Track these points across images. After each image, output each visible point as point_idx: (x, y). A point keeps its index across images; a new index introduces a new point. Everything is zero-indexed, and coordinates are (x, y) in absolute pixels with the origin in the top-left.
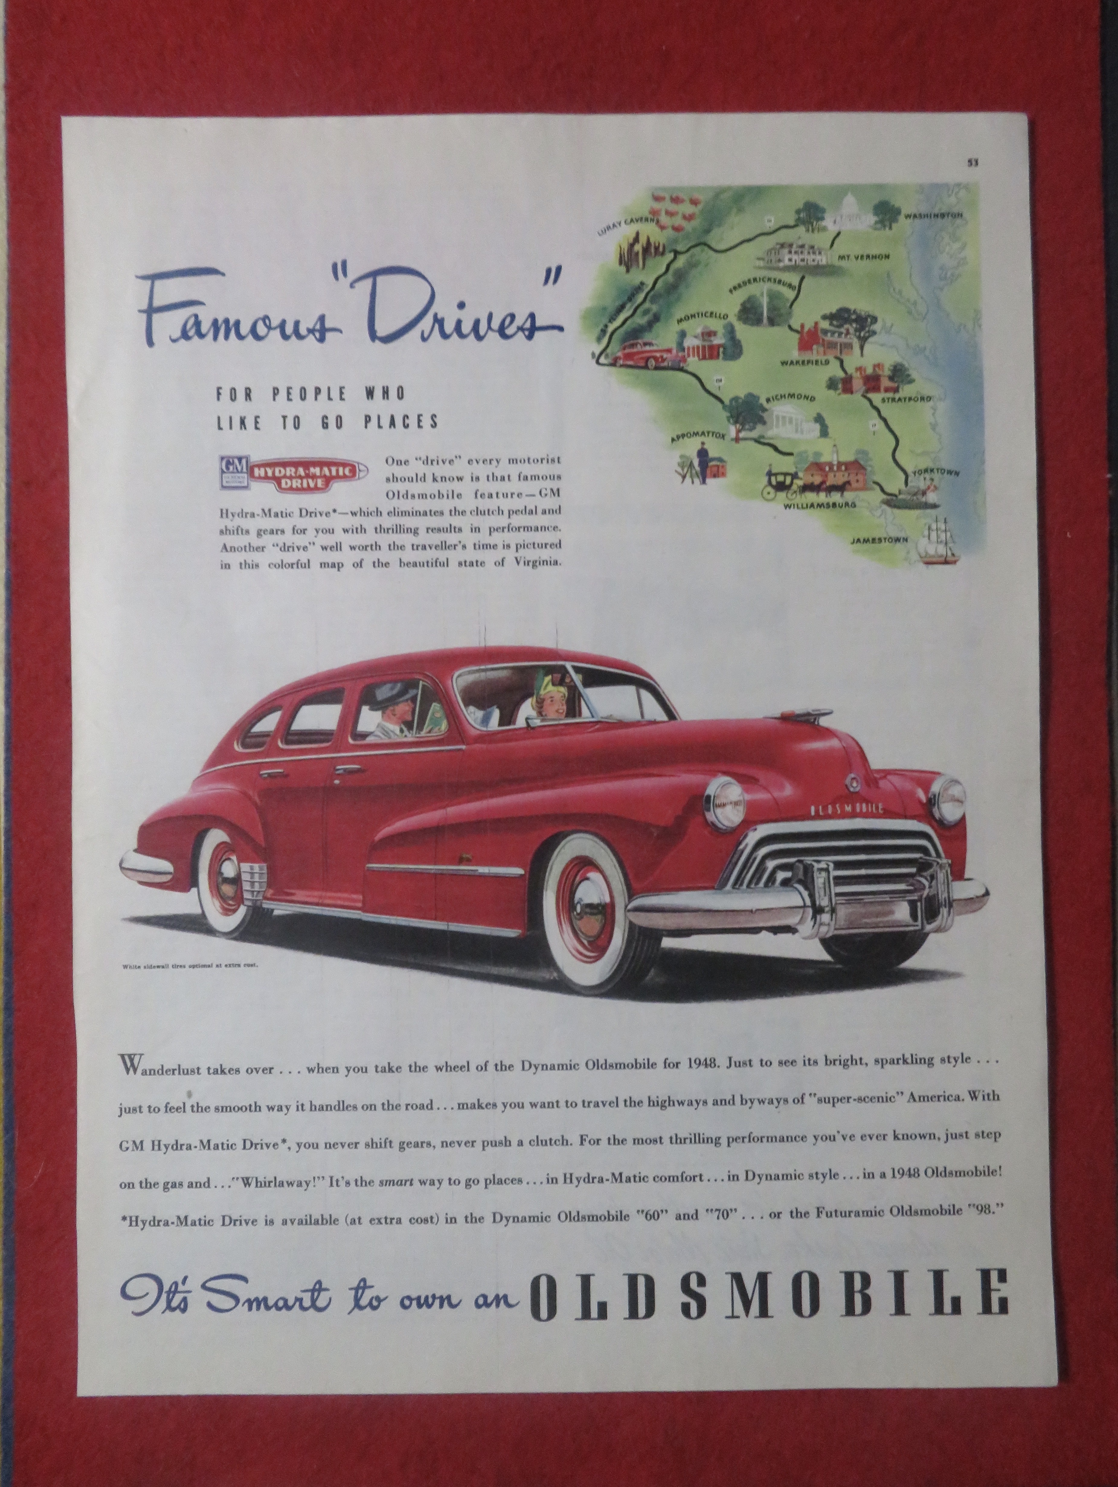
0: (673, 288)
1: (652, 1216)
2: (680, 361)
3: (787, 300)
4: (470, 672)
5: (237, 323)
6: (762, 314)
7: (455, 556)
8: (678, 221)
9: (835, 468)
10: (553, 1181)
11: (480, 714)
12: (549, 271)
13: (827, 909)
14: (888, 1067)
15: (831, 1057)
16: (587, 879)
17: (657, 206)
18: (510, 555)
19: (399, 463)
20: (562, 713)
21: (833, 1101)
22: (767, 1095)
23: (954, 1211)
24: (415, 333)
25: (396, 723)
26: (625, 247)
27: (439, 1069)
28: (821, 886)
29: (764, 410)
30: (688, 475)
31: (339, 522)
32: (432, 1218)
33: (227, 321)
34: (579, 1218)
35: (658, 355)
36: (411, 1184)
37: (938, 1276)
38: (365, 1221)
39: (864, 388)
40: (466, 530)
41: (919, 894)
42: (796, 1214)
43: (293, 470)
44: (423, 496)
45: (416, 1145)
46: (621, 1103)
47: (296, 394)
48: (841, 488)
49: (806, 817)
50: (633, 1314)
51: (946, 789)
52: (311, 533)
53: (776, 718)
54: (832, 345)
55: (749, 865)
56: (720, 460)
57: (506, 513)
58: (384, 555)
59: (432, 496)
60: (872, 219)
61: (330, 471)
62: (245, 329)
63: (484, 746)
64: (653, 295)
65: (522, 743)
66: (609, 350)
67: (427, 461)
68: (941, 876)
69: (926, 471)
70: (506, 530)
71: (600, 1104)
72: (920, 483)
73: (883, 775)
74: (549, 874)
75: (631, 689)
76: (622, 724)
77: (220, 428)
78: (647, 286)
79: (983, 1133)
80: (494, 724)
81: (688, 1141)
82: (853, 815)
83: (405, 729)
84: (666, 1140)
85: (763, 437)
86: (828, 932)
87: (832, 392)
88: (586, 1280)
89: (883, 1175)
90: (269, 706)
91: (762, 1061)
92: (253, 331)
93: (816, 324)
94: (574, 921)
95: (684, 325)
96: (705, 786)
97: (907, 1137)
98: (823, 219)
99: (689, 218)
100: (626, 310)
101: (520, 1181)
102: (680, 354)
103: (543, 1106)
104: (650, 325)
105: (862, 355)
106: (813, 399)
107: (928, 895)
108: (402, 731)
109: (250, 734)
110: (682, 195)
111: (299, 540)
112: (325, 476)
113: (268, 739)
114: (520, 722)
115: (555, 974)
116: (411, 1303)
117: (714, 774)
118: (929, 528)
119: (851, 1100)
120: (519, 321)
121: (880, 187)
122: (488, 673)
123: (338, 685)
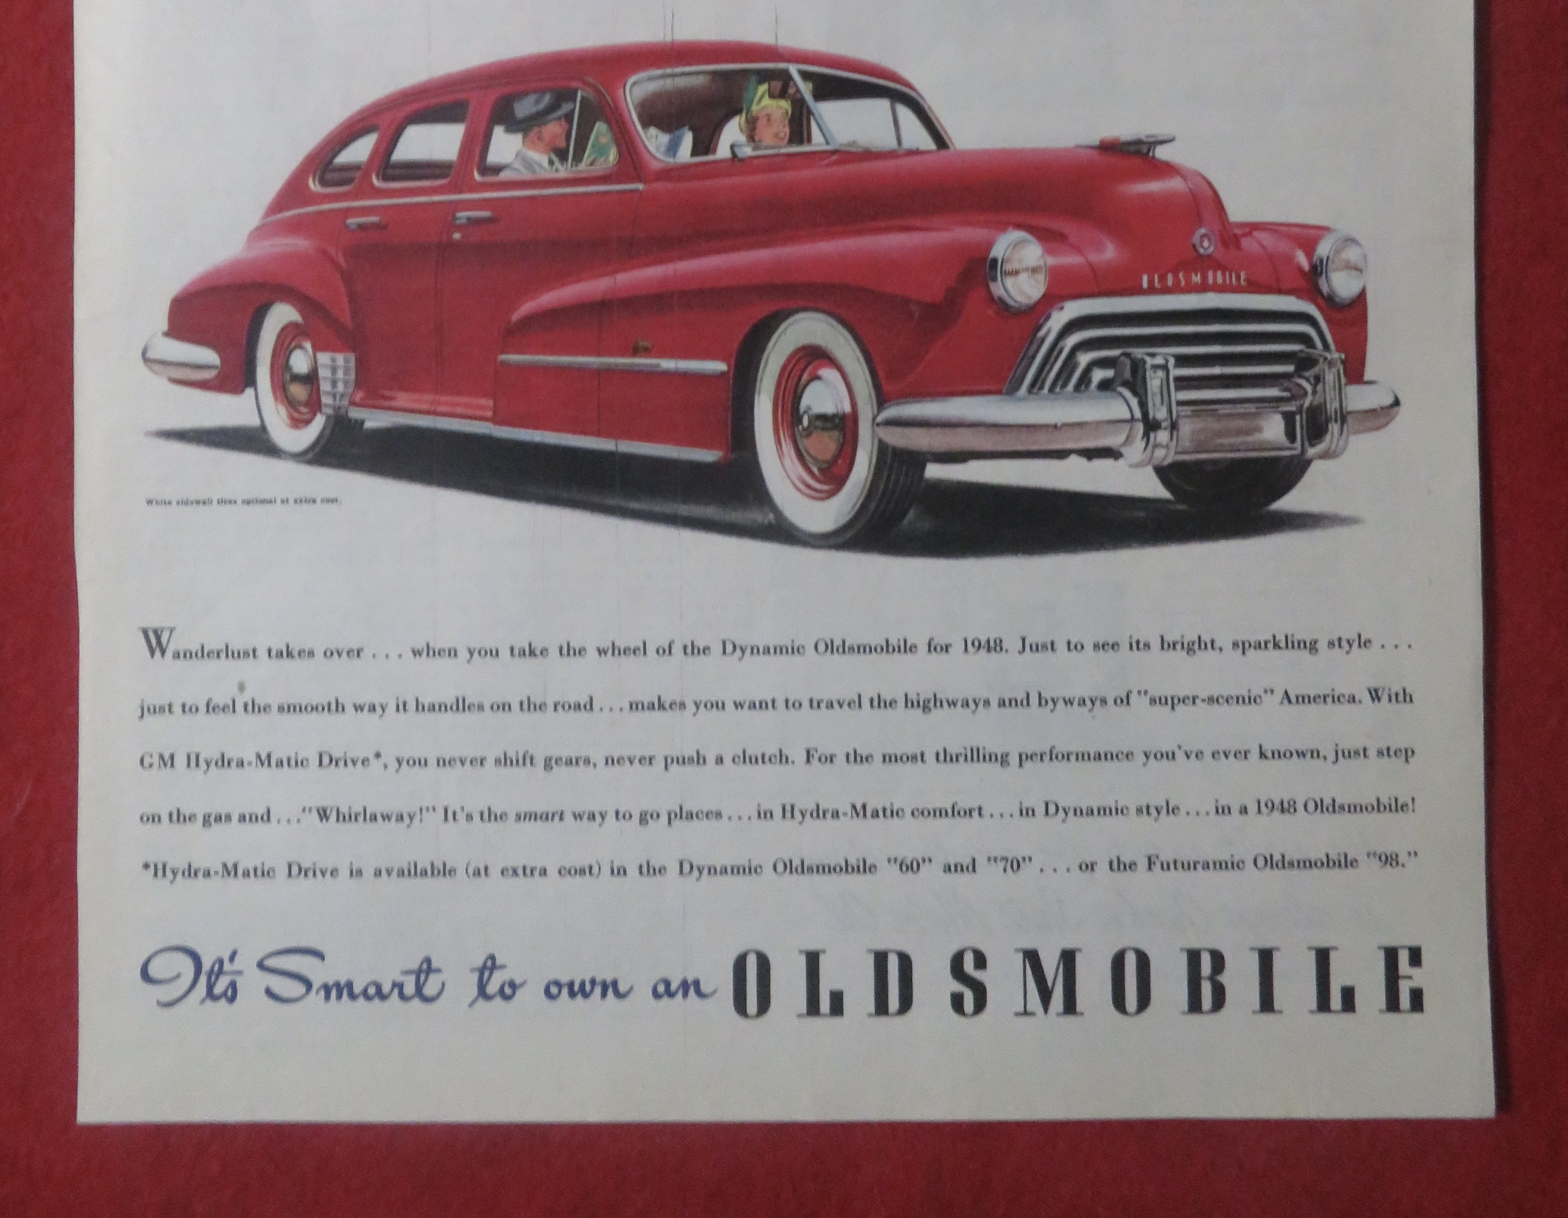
1: (910, 867)
4: (650, 79)
10: (765, 815)
11: (664, 138)
13: (1164, 424)
14: (1251, 653)
15: (1169, 638)
16: (818, 378)
21: (1172, 702)
22: (1077, 692)
23: (1347, 862)
27: (601, 652)
28: (1157, 390)
32: (591, 868)
34: (804, 869)
36: (561, 819)
37: (1323, 957)
38: (495, 871)
41: (1298, 403)
42: (1118, 865)
45: (569, 762)
46: (866, 703)
49: (1136, 290)
50: (881, 1008)
51: (1338, 252)
53: (1092, 147)
55: (1052, 359)
63: (670, 185)
65: (725, 182)
68: (1330, 377)
71: (836, 705)
73: (1247, 230)
74: (764, 370)
75: (883, 104)
76: (868, 155)
79: (1388, 749)
80: (685, 153)
81: (961, 759)
82: (1203, 288)
83: (555, 159)
84: (930, 757)
86: (1166, 456)
88: (813, 960)
89: (1244, 810)
90: (359, 126)
91: (1069, 643)
94: (798, 437)
96: (989, 246)
97: (1278, 755)
101: (719, 815)
103: (752, 706)
107: (1311, 404)
108: (551, 162)
109: (331, 167)
113: (358, 175)
114: (723, 151)
115: (771, 516)
116: (560, 991)
117: (1003, 227)
119: (1198, 701)
122: (677, 80)
123: (460, 96)
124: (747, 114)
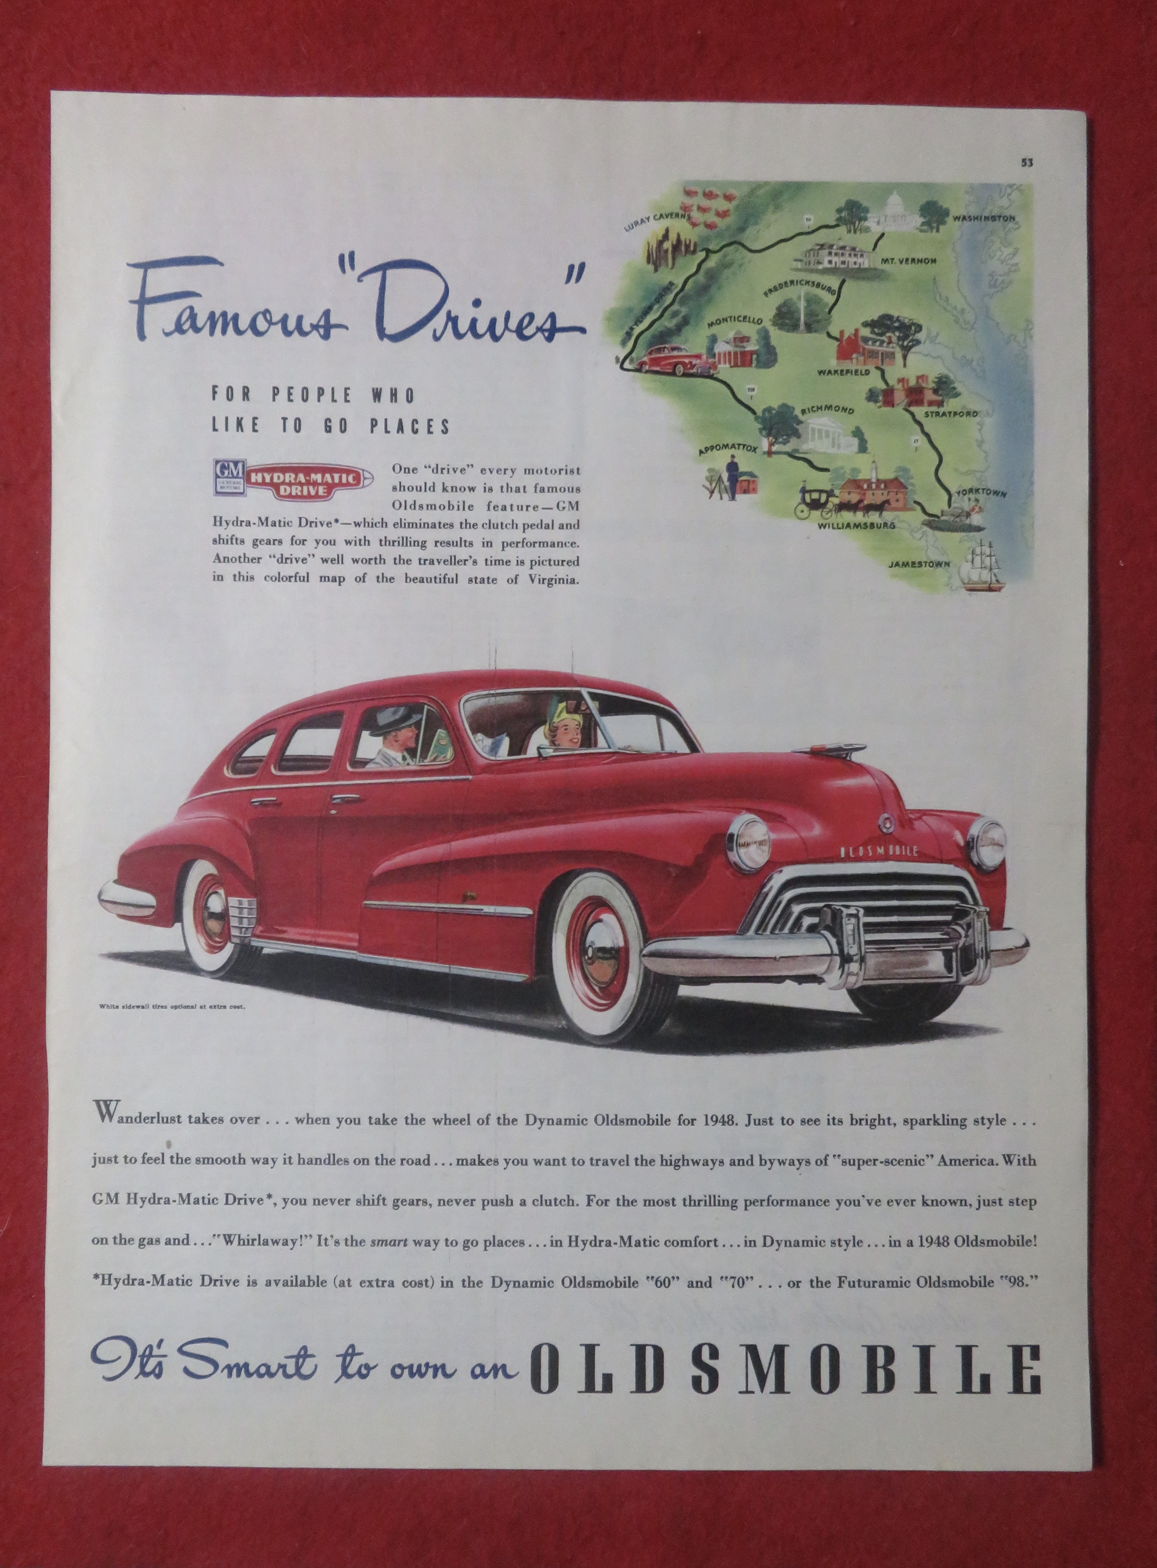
0: (703, 289)
1: (662, 1283)
2: (709, 368)
3: (826, 304)
4: (479, 697)
5: (235, 317)
6: (798, 319)
7: (465, 572)
8: (710, 218)
9: (873, 486)
10: (557, 1243)
11: (488, 741)
12: (571, 268)
13: (855, 958)
14: (917, 1127)
15: (856, 1116)
16: (600, 921)
17: (687, 200)
18: (523, 572)
19: (407, 471)
21: (858, 1163)
22: (789, 1158)
23: (985, 1282)
24: (426, 331)
26: (653, 244)
27: (436, 1121)
28: (850, 933)
29: (799, 422)
31: (340, 533)
32: (426, 1281)
33: (224, 315)
34: (584, 1283)
35: (686, 360)
36: (404, 1246)
37: (966, 1352)
38: (355, 1283)
39: (905, 401)
40: (477, 544)
41: (953, 943)
42: (816, 1283)
44: (431, 507)
45: (411, 1203)
46: (631, 1163)
47: (297, 394)
48: (879, 508)
49: (837, 859)
50: (640, 1386)
51: (985, 832)
52: (310, 544)
53: (805, 753)
54: (872, 355)
55: (773, 909)
56: (750, 474)
57: (520, 527)
58: (389, 569)
59: (442, 507)
60: (917, 220)
62: (243, 324)
63: (491, 777)
64: (681, 296)
65: (533, 774)
66: (633, 355)
67: (437, 470)
68: (978, 925)
69: (970, 491)
70: (520, 545)
71: (609, 1163)
72: (963, 503)
73: (917, 815)
74: (559, 915)
75: (650, 719)
76: (639, 756)
77: (215, 430)
78: (675, 286)
79: (1016, 1199)
80: (503, 753)
81: (702, 1203)
82: (886, 858)
84: (679, 1204)
85: (796, 451)
86: (856, 982)
87: (871, 405)
88: (590, 1350)
89: (910, 1244)
90: (262, 729)
91: (782, 1119)
92: (253, 326)
93: (856, 331)
94: (584, 964)
95: (714, 330)
96: (727, 824)
97: (937, 1205)
98: (865, 219)
99: (722, 214)
100: (652, 312)
101: (522, 1243)
102: (710, 360)
103: (548, 1162)
104: (678, 328)
105: (904, 365)
106: (850, 411)
107: (963, 944)
108: (404, 758)
109: (240, 759)
110: (715, 190)
111: (298, 551)
113: (261, 764)
114: (532, 752)
115: (563, 1022)
116: (402, 1372)
117: (737, 811)
118: (972, 553)
119: (878, 1165)
120: (537, 321)
121: (927, 186)
122: (498, 698)
123: (338, 708)
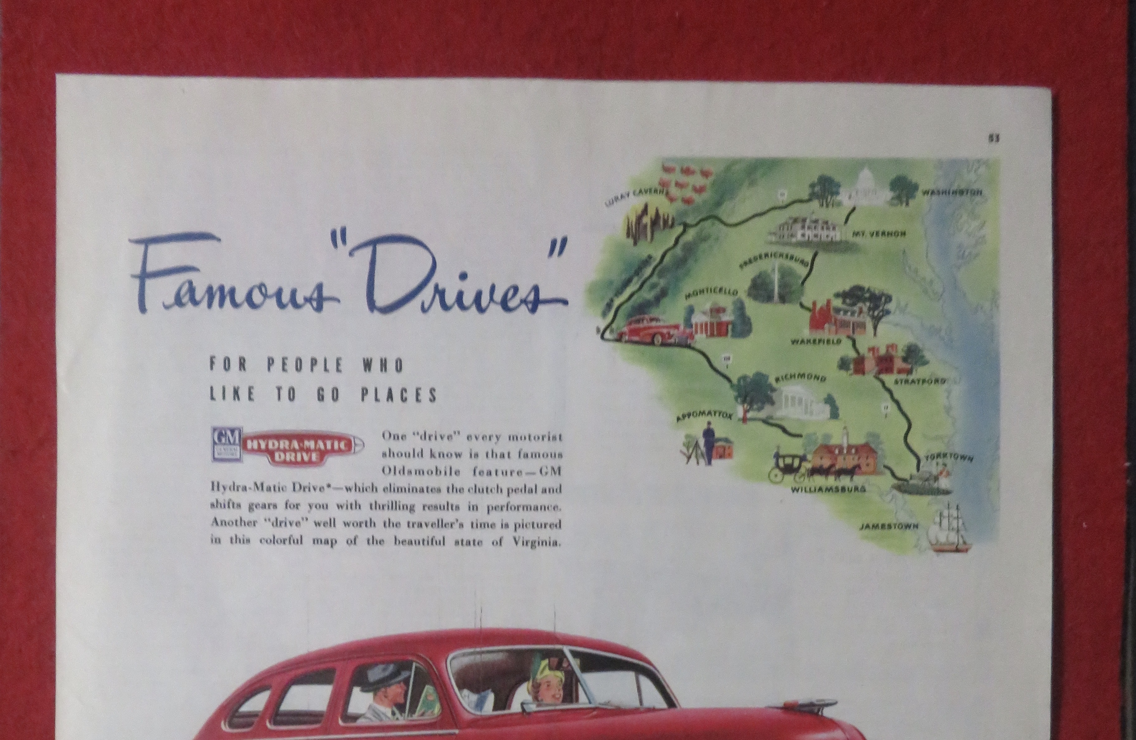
0: (681, 263)
2: (687, 338)
3: (800, 277)
4: (464, 655)
5: (232, 291)
6: (773, 291)
7: (451, 535)
8: (689, 193)
9: (845, 451)
11: (474, 697)
12: (554, 243)
17: (666, 177)
18: (508, 534)
19: (396, 437)
20: (558, 699)
24: (415, 304)
25: (389, 706)
26: (633, 219)
29: (773, 390)
30: (693, 458)
31: (333, 498)
33: (222, 288)
35: (665, 331)
39: (876, 369)
40: (464, 507)
43: (287, 443)
44: (420, 472)
47: (291, 364)
48: (851, 472)
52: (304, 508)
53: (777, 708)
54: (844, 324)
56: (727, 440)
57: (505, 491)
58: (379, 532)
59: (430, 473)
60: (888, 194)
61: (325, 445)
62: (240, 296)
63: (478, 731)
64: (660, 269)
65: (518, 729)
66: (614, 326)
67: (425, 436)
69: (939, 455)
70: (505, 509)
72: (932, 467)
75: (630, 676)
76: (619, 711)
77: (212, 398)
78: (655, 260)
80: (488, 708)
83: (397, 712)
85: (771, 417)
87: (843, 373)
90: (258, 685)
92: (249, 298)
93: (829, 302)
95: (692, 301)
98: (837, 193)
99: (700, 190)
100: (632, 284)
102: (688, 331)
104: (658, 300)
105: (875, 334)
106: (823, 379)
108: (393, 714)
109: (237, 714)
110: (693, 167)
111: (293, 515)
112: (320, 450)
113: (256, 720)
114: (515, 707)
118: (941, 515)
120: (522, 293)
121: (897, 162)
122: (483, 656)
123: (330, 665)
124: (533, 682)
